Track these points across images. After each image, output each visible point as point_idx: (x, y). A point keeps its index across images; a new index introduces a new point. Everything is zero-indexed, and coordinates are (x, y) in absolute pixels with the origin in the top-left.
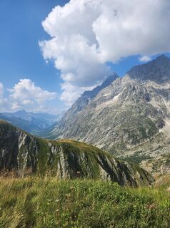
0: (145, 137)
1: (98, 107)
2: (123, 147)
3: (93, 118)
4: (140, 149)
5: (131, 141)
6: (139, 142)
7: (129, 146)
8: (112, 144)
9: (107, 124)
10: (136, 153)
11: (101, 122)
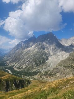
0: (41, 64)
1: (25, 50)
2: (33, 68)
3: (23, 54)
4: (38, 69)
5: (36, 65)
6: (38, 66)
7: (35, 67)
8: (29, 66)
9: (27, 58)
11: (25, 57)
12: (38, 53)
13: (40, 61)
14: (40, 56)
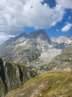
0: (34, 59)
1: (17, 46)
2: (26, 63)
3: (14, 50)
4: (32, 64)
5: (29, 61)
6: (32, 61)
7: (28, 63)
8: (21, 62)
9: (20, 54)
10: (30, 66)
11: (17, 52)
12: (31, 49)
13: (33, 57)
14: (34, 52)
